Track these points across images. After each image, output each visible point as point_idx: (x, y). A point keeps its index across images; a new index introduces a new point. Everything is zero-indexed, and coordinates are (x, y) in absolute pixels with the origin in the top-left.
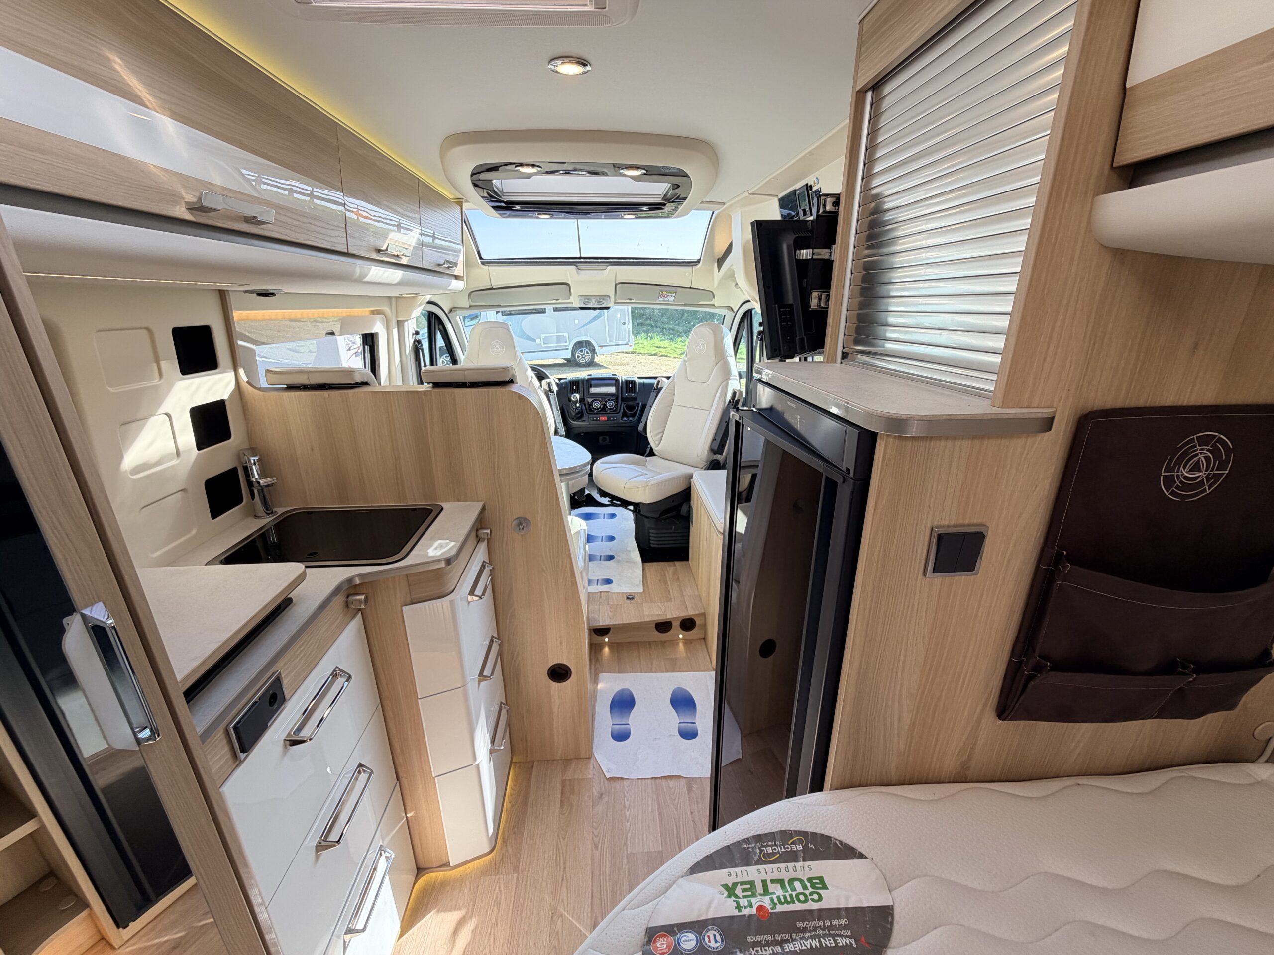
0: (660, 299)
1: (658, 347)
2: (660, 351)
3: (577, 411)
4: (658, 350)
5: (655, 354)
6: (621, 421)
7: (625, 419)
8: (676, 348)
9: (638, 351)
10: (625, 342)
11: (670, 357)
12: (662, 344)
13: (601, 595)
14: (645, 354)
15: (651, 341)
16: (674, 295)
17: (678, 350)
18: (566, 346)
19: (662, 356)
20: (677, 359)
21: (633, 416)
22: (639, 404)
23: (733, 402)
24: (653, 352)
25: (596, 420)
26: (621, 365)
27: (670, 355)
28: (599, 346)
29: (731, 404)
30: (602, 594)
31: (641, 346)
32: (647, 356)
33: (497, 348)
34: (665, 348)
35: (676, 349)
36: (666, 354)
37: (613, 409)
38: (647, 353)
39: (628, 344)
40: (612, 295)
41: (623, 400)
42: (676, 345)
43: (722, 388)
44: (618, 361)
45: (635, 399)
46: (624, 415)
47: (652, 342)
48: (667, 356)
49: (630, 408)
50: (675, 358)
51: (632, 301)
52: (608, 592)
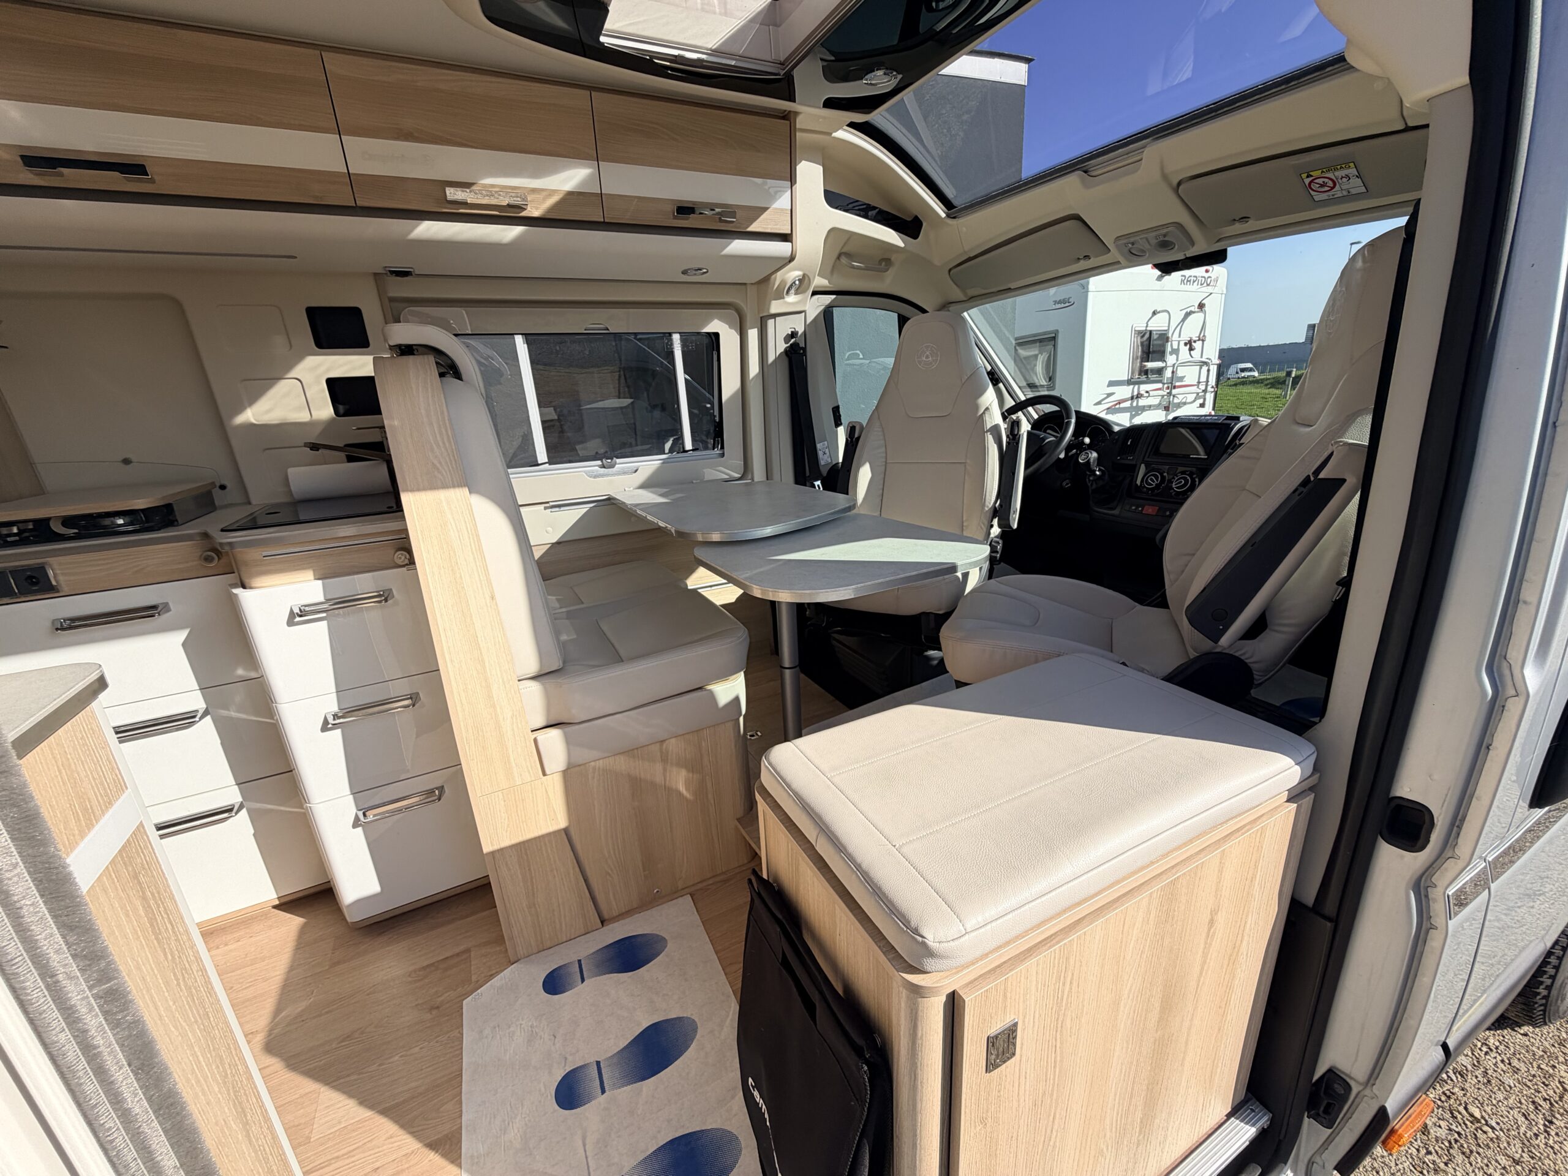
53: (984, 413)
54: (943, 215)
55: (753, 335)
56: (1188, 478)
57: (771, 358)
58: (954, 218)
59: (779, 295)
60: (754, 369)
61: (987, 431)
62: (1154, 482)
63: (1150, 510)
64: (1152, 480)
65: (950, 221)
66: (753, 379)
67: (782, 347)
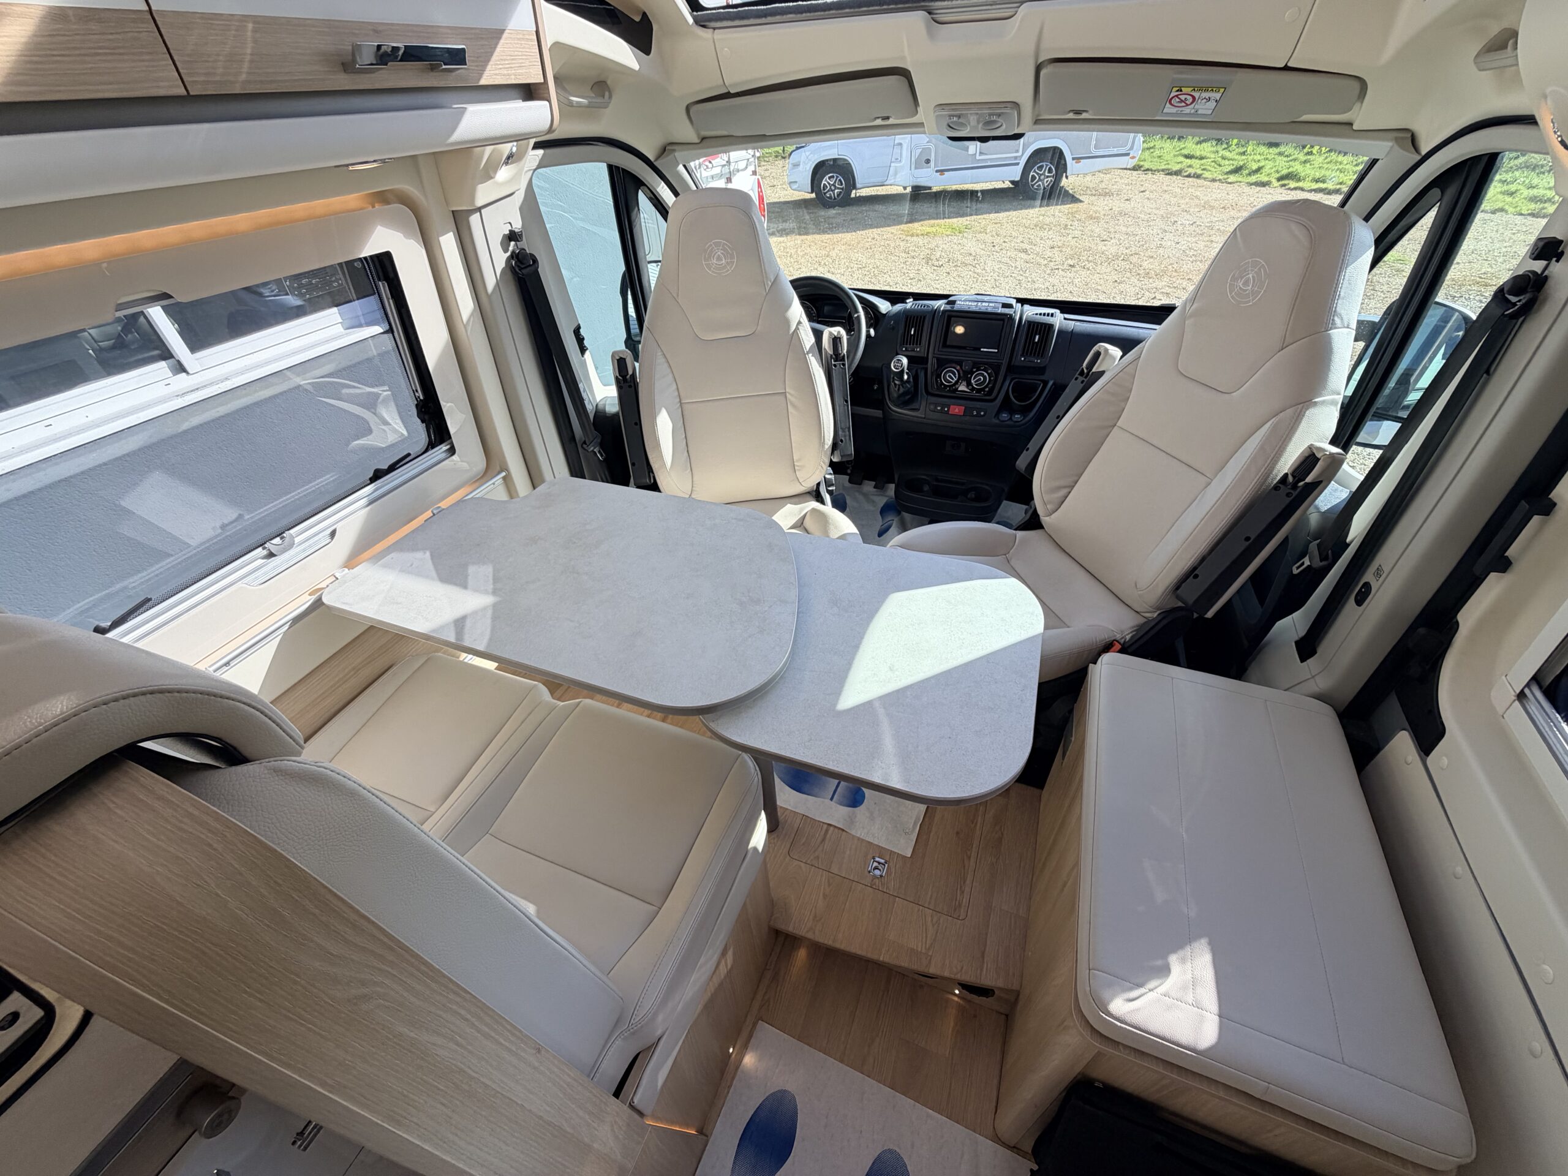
0: (1168, 109)
1: (1187, 157)
2: (1190, 166)
3: (902, 390)
4: (1189, 161)
5: (1177, 173)
6: (996, 421)
7: (1005, 416)
8: (1224, 158)
9: (1146, 165)
10: (1123, 150)
11: (1205, 179)
12: (1198, 150)
13: (827, 831)
14: (1158, 171)
15: (1179, 144)
16: (1218, 96)
17: (1227, 162)
18: (1016, 158)
19: (1189, 176)
20: (1217, 184)
21: (1025, 411)
22: (1045, 383)
23: (1295, 486)
24: (1176, 168)
25: (942, 411)
26: (1106, 194)
27: (1207, 174)
28: (1073, 159)
29: (1284, 490)
30: (832, 828)
31: (1157, 153)
32: (1161, 176)
33: (719, 259)
34: (1202, 158)
35: (1223, 162)
36: (1199, 172)
37: (983, 389)
38: (1163, 170)
39: (1128, 154)
40: (1025, 98)
41: (1011, 369)
42: (1227, 154)
43: (1274, 428)
44: (1103, 185)
45: (1041, 370)
46: (1006, 405)
47: (1181, 144)
48: (1198, 176)
49: (1024, 391)
50: (1214, 180)
51: (1084, 116)
52: (843, 830)
53: (797, 328)
54: (691, 20)
55: (448, 243)
56: (985, 374)
57: (491, 282)
58: (704, 26)
59: (488, 174)
60: (465, 304)
61: (808, 353)
62: (953, 379)
63: (957, 410)
64: (950, 376)
65: (700, 31)
66: (469, 320)
67: (501, 259)
